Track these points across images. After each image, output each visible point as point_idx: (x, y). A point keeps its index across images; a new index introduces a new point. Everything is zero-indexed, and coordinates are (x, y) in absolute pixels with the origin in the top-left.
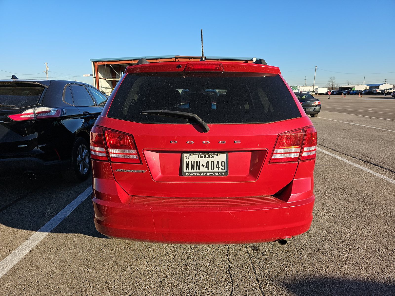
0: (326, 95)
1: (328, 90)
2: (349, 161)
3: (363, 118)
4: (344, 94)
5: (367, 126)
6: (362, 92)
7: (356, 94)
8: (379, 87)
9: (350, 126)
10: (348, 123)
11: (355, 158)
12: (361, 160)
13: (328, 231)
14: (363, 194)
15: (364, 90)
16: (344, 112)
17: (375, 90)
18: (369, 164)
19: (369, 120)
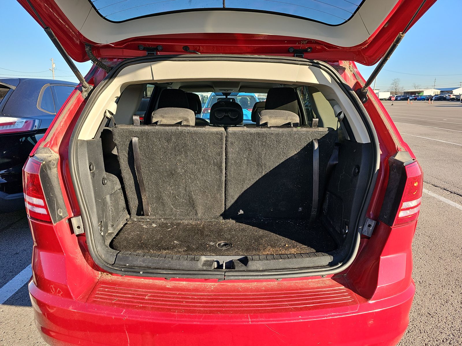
0: (388, 101)
1: (391, 94)
2: (430, 192)
3: (437, 130)
4: (411, 100)
5: (445, 142)
6: (432, 98)
7: (424, 100)
8: (452, 92)
9: (424, 142)
10: (419, 137)
11: (436, 186)
12: (446, 190)
13: (416, 310)
14: (458, 245)
15: (434, 95)
16: (413, 122)
17: (448, 95)
18: (457, 195)
19: (446, 133)
